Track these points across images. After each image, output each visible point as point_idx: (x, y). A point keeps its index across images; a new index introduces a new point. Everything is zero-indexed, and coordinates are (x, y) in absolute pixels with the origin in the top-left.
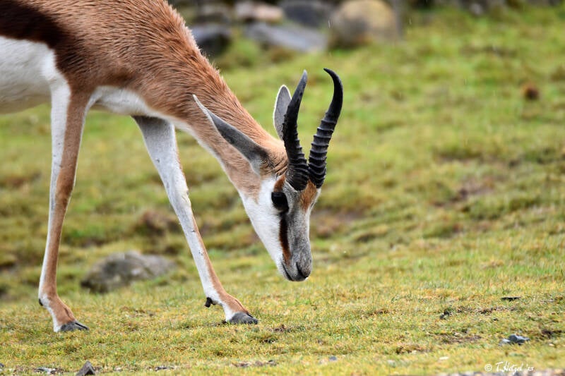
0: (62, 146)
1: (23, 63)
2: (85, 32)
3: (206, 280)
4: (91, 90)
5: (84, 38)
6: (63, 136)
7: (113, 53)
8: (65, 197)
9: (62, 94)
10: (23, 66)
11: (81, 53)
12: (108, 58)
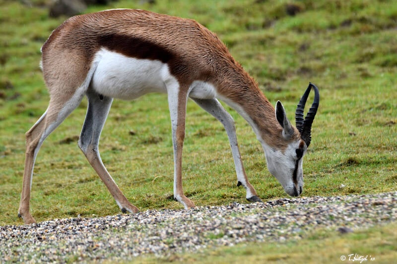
0: (177, 114)
1: (145, 71)
2: (185, 53)
3: (240, 172)
4: (190, 83)
5: (186, 56)
6: (177, 109)
7: (203, 62)
8: (181, 141)
9: (174, 87)
10: (145, 73)
11: (185, 64)
12: (200, 65)
